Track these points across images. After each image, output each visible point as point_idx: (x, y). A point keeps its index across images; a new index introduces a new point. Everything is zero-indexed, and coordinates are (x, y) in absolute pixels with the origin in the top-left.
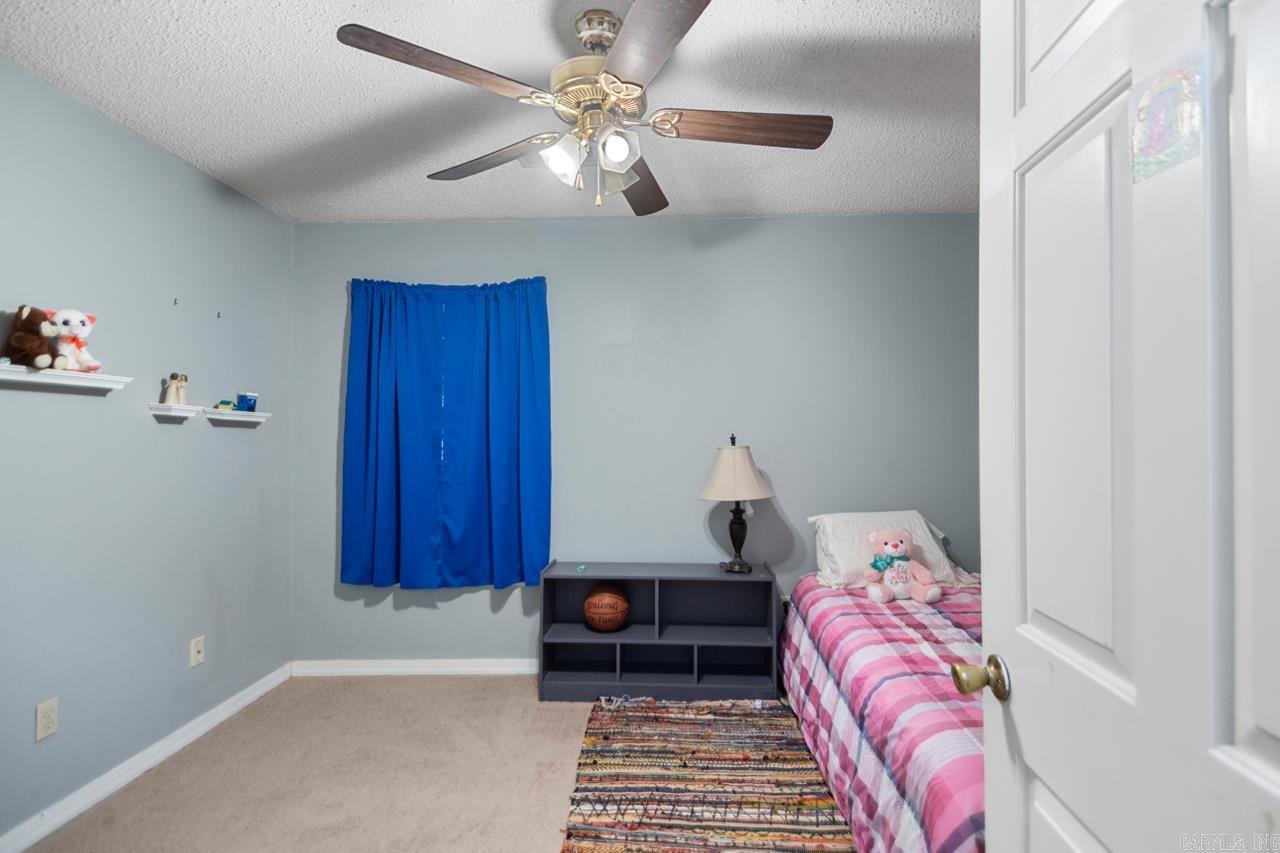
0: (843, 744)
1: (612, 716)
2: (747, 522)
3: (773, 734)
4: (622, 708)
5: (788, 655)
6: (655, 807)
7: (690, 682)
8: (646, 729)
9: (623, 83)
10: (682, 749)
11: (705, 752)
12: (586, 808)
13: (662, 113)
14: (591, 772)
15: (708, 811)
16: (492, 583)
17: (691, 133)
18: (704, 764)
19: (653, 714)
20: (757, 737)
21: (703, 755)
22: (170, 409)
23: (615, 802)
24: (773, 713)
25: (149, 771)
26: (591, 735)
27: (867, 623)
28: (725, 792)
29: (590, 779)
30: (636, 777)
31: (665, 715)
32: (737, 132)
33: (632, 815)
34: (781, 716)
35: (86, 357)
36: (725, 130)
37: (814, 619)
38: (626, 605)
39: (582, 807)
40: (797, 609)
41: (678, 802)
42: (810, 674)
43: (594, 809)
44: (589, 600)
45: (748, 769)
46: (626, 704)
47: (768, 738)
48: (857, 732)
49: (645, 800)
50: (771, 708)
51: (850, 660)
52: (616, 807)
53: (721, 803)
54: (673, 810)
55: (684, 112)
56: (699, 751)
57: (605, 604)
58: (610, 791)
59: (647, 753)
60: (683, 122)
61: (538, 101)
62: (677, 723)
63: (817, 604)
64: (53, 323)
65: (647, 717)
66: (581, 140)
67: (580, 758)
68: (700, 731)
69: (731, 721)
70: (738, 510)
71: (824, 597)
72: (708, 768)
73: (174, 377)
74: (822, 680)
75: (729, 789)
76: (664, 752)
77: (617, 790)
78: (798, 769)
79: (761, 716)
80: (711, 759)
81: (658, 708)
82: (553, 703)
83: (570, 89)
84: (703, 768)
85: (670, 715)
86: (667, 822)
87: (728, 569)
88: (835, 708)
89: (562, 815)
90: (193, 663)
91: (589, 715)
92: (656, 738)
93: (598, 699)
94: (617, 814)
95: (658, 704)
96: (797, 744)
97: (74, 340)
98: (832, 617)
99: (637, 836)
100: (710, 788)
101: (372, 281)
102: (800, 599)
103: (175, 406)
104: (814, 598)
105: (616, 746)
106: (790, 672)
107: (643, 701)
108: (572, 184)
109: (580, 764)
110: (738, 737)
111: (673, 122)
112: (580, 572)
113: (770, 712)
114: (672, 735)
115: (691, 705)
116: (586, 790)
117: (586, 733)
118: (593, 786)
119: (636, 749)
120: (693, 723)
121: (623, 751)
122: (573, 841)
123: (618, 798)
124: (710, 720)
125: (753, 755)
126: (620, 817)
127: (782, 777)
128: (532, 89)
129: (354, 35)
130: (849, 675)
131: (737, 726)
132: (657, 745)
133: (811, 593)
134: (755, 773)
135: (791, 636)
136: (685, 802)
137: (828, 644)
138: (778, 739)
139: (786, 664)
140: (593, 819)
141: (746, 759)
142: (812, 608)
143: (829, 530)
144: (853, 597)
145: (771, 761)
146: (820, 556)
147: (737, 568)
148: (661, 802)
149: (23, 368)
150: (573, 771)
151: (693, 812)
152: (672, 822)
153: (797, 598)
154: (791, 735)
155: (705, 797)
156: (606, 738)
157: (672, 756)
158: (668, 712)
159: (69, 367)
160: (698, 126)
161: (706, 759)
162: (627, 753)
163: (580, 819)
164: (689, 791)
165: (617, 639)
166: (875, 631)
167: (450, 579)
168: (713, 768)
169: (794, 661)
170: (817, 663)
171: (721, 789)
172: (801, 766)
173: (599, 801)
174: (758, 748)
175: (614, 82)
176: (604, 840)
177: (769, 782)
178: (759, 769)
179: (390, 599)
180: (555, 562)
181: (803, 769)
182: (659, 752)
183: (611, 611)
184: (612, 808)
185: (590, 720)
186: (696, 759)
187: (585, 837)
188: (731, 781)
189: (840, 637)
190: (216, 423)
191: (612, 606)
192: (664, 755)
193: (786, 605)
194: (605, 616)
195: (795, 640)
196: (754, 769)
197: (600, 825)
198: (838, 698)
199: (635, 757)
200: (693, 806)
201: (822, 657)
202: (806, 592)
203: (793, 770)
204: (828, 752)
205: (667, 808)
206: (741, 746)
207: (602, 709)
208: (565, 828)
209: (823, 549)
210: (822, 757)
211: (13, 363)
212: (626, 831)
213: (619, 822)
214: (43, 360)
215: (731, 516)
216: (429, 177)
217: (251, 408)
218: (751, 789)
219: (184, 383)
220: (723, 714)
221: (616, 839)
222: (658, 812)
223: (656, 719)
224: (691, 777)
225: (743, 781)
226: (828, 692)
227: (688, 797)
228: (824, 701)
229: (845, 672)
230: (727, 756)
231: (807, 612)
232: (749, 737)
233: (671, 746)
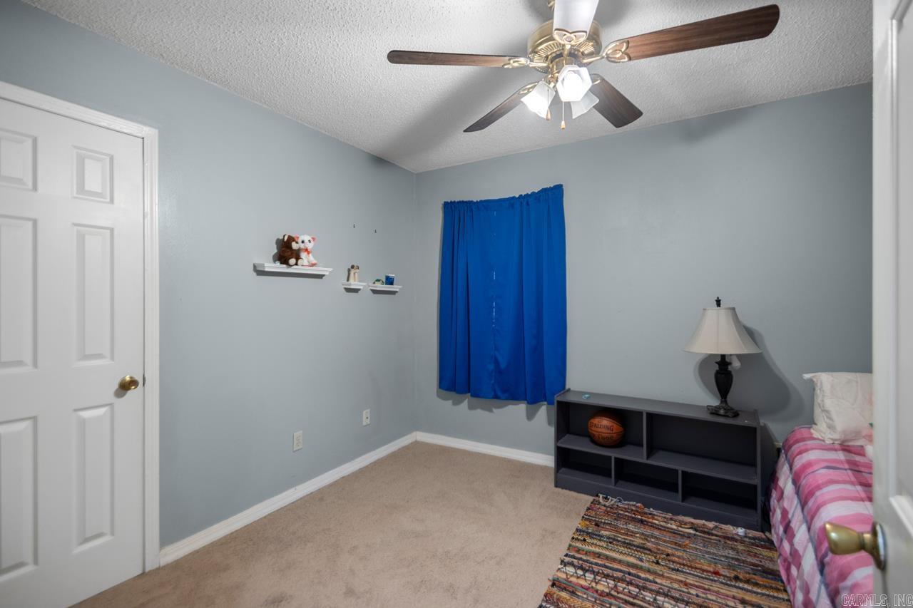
0: (806, 583)
1: (606, 510)
2: (733, 373)
3: (750, 559)
4: (616, 507)
5: (774, 495)
6: (624, 586)
7: (676, 499)
8: (631, 527)
9: (571, 33)
10: (659, 549)
11: (679, 557)
12: (570, 570)
13: (613, 45)
14: (580, 546)
15: (669, 603)
16: (526, 400)
17: (639, 54)
18: (677, 566)
19: (640, 517)
20: (733, 558)
21: (677, 559)
22: (350, 285)
23: (593, 572)
24: (755, 542)
25: (343, 477)
26: (586, 519)
27: (853, 479)
28: (689, 593)
29: (579, 551)
30: (614, 560)
31: (650, 520)
32: (682, 42)
33: (604, 585)
34: (762, 547)
35: (312, 258)
36: (671, 44)
37: (798, 466)
38: (621, 429)
39: (567, 568)
40: (786, 456)
41: (644, 588)
42: (790, 516)
43: (576, 573)
44: (592, 421)
45: (715, 581)
46: (619, 504)
47: (744, 562)
48: (818, 577)
49: (617, 578)
50: (754, 538)
51: (821, 510)
52: (592, 576)
53: (683, 601)
54: (637, 593)
55: (629, 40)
56: (673, 555)
57: (603, 425)
58: (591, 563)
59: (628, 545)
60: (631, 47)
61: (516, 64)
62: (659, 529)
63: (804, 454)
64: (297, 243)
65: (633, 518)
66: (549, 84)
67: (574, 534)
68: (679, 540)
69: (711, 539)
70: (723, 362)
71: (812, 449)
72: (678, 570)
73: (353, 267)
74: (798, 523)
75: (693, 592)
76: (642, 548)
77: (596, 564)
78: (768, 596)
79: (742, 542)
80: (683, 565)
81: (646, 513)
82: (564, 491)
83: (539, 48)
84: (673, 569)
85: (654, 521)
86: (631, 600)
87: (714, 411)
88: (805, 550)
89: (551, 567)
90: (364, 424)
91: (588, 505)
92: (638, 535)
93: (597, 496)
94: (592, 581)
95: (646, 510)
96: (775, 575)
97: (306, 250)
98: (816, 467)
99: (603, 602)
100: (676, 586)
101: (454, 202)
102: (790, 447)
103: (354, 284)
104: (802, 448)
105: (604, 533)
106: (775, 510)
107: (634, 505)
108: (545, 117)
109: (573, 538)
110: (714, 554)
111: (623, 50)
112: (584, 399)
113: (752, 541)
114: (652, 537)
115: (675, 518)
116: (573, 557)
117: (583, 517)
118: (579, 556)
119: (619, 539)
120: (674, 532)
121: (609, 538)
122: (555, 589)
123: (596, 570)
124: (690, 534)
125: (722, 571)
126: (594, 584)
127: (748, 597)
128: (507, 58)
129: (397, 57)
130: (817, 524)
131: (716, 545)
132: (638, 541)
133: (801, 444)
134: (722, 586)
135: (778, 480)
136: (651, 591)
137: (806, 491)
138: (754, 565)
139: (772, 503)
140: (574, 579)
141: (716, 573)
142: (798, 457)
143: (827, 387)
144: (847, 454)
145: (741, 581)
146: (817, 411)
147: (722, 412)
148: (630, 583)
149: (285, 266)
150: (567, 541)
151: (655, 599)
152: (635, 601)
153: (787, 446)
154: (769, 565)
155: (669, 591)
156: (597, 525)
157: (648, 552)
158: (653, 518)
159: (304, 264)
160: (645, 47)
161: (678, 563)
162: (611, 540)
163: (564, 576)
164: (656, 583)
165: (613, 454)
166: (859, 488)
167: (499, 394)
168: (682, 572)
169: (778, 501)
170: (796, 507)
171: (685, 590)
172: (772, 594)
173: (581, 568)
174: (730, 567)
175: (565, 35)
176: (578, 596)
177: (734, 597)
178: (727, 584)
179: (466, 403)
180: (569, 390)
181: (774, 597)
182: (638, 547)
183: (607, 431)
184: (589, 576)
185: (588, 509)
186: (669, 561)
187: (564, 589)
188: (697, 586)
189: (819, 487)
190: (375, 292)
191: (608, 428)
192: (641, 550)
193: (779, 451)
194: (603, 435)
195: (781, 483)
196: (722, 583)
197: (578, 584)
198: (808, 542)
199: (617, 545)
200: (656, 595)
201: (801, 502)
202: (797, 441)
203: (763, 595)
204: (796, 588)
205: (634, 590)
206: (715, 561)
207: (599, 503)
208: (551, 578)
209: (819, 404)
210: (792, 591)
211: (281, 263)
212: (596, 595)
213: (592, 587)
214: (292, 261)
215: (717, 367)
216: (465, 131)
217: (391, 283)
218: (714, 598)
219: (357, 271)
220: (704, 532)
221: (587, 599)
222: (626, 590)
223: (642, 522)
224: (661, 573)
225: (709, 590)
226: (801, 534)
227: (654, 587)
228: (796, 540)
229: (815, 519)
230: (699, 566)
231: (794, 459)
232: (723, 556)
233: (649, 545)
